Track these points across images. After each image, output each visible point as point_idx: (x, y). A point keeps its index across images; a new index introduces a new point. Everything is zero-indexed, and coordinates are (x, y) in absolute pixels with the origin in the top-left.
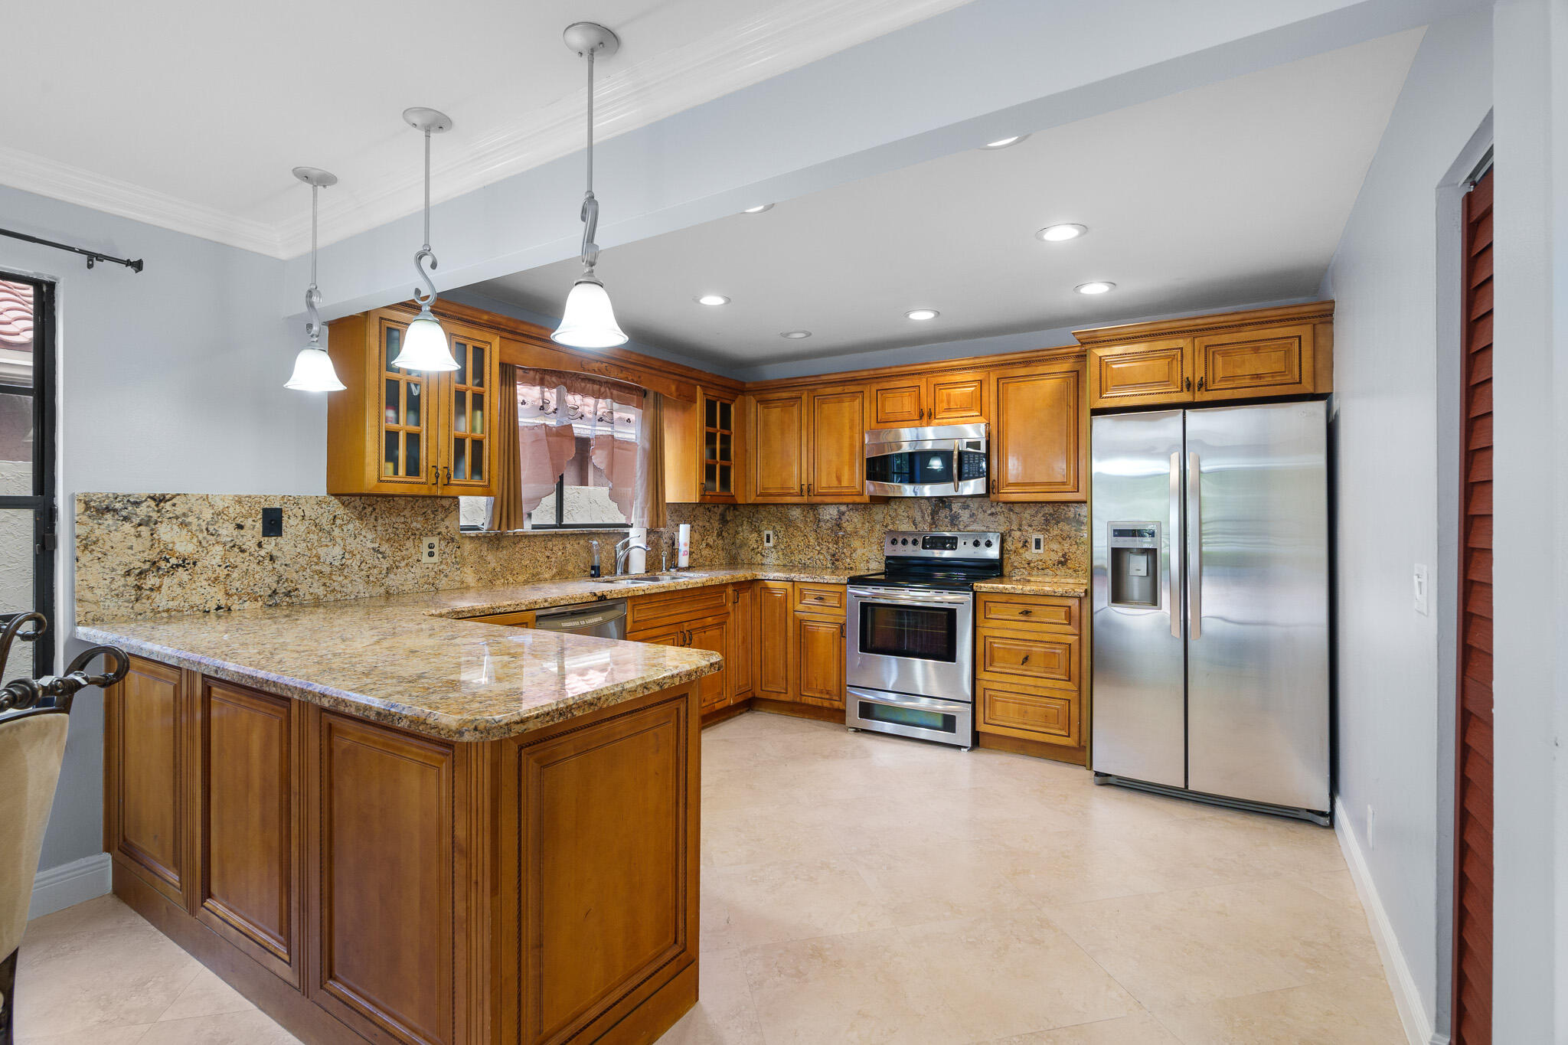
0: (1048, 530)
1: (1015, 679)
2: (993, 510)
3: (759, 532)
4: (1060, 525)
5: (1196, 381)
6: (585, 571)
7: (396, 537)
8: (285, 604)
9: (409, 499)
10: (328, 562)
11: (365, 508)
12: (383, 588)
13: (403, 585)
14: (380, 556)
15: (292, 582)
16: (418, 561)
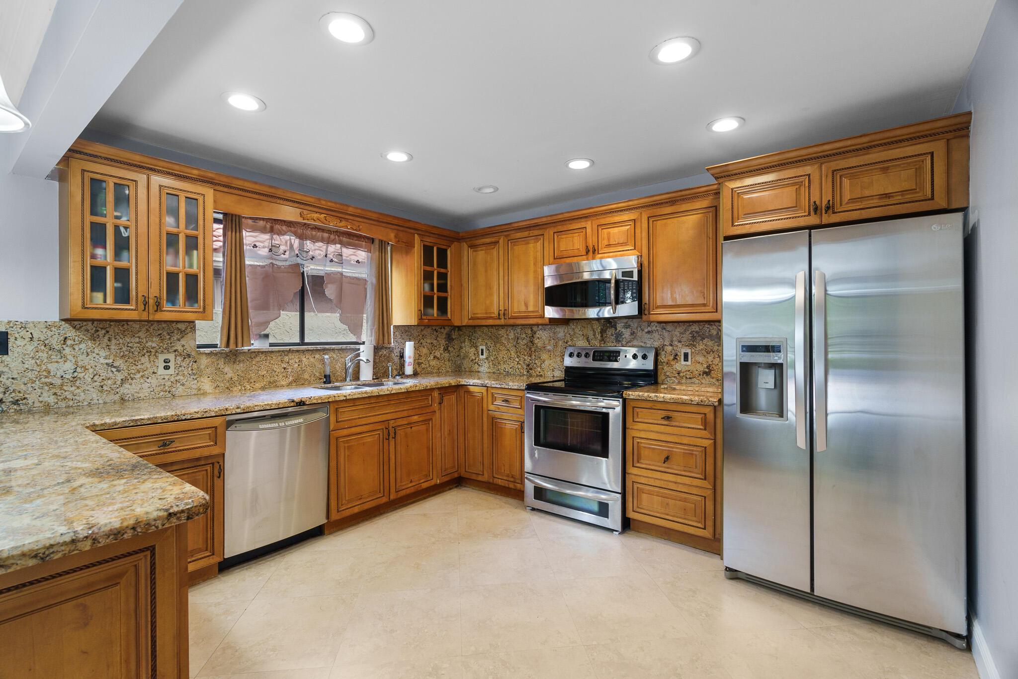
0: (694, 346)
1: (658, 475)
2: (649, 329)
3: (476, 347)
4: (705, 341)
5: (824, 206)
6: (321, 379)
7: (131, 354)
8: (13, 411)
9: (143, 323)
10: (58, 375)
11: (98, 331)
12: (117, 395)
13: (138, 393)
14: (114, 370)
15: (19, 392)
16: (153, 373)
